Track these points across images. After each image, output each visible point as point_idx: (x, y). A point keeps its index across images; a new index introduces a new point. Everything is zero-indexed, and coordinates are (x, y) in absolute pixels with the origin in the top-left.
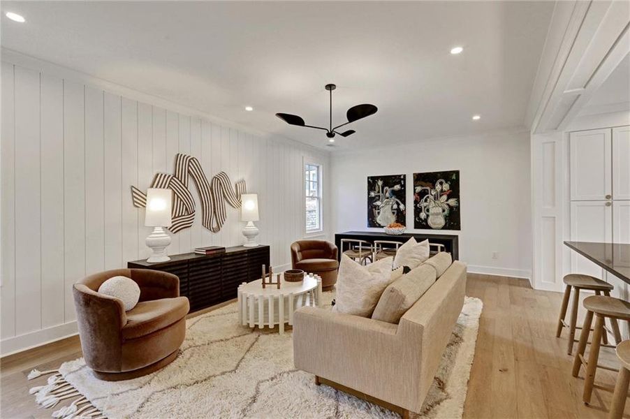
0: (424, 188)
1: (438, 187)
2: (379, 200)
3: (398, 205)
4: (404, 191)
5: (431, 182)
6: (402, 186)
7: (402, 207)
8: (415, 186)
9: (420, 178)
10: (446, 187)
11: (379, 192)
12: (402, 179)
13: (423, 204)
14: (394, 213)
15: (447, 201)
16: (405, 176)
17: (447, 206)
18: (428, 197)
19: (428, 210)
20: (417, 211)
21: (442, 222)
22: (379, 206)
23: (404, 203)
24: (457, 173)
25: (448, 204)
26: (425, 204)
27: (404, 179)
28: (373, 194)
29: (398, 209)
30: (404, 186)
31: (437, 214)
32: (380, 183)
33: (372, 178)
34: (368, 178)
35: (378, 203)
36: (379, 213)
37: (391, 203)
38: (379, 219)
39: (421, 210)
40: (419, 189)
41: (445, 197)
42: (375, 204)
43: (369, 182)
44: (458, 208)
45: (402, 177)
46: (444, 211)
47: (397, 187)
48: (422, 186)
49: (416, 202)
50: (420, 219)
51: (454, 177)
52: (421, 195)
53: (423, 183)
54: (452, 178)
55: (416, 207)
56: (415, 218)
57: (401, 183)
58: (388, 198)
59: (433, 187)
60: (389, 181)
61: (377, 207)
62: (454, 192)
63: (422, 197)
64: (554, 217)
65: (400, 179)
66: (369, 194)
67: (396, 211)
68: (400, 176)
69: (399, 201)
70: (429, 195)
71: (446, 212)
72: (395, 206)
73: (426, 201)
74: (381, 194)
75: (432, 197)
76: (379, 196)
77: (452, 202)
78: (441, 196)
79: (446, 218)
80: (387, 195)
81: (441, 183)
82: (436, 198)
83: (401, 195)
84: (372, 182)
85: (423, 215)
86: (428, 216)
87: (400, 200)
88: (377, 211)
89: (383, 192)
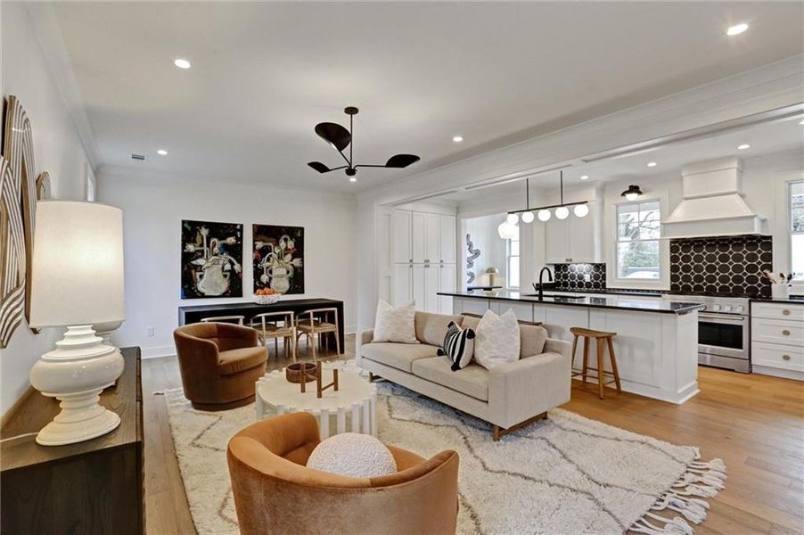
0: (266, 244)
1: (283, 244)
2: (202, 256)
3: (232, 264)
4: (241, 245)
5: (273, 237)
6: (237, 239)
7: (237, 267)
8: (254, 241)
9: (261, 231)
10: (291, 244)
11: (202, 245)
12: (239, 230)
13: (265, 264)
14: (225, 276)
15: (291, 261)
16: (242, 226)
17: (291, 267)
18: (271, 256)
19: (271, 272)
20: (258, 273)
21: (286, 285)
22: (201, 266)
23: (240, 262)
24: (302, 229)
25: (292, 265)
26: (268, 264)
27: (241, 230)
28: (191, 248)
29: (232, 271)
30: (241, 239)
31: (282, 276)
32: (204, 232)
33: (190, 223)
34: (183, 222)
35: (200, 262)
36: (201, 277)
37: (221, 262)
38: (201, 286)
39: (262, 273)
40: (260, 245)
41: (289, 256)
42: (194, 262)
43: (184, 229)
44: (302, 268)
45: (238, 227)
46: (288, 272)
47: (231, 240)
48: (264, 242)
49: (256, 262)
50: (261, 283)
51: (299, 235)
52: (261, 254)
53: (264, 237)
54: (296, 234)
55: (255, 267)
56: (255, 282)
57: (236, 236)
58: (216, 255)
59: (277, 244)
60: (218, 230)
61: (199, 268)
62: (299, 252)
63: (263, 256)
64: (390, 277)
65: (234, 230)
66: (184, 247)
67: (228, 274)
68: (236, 225)
69: (232, 259)
70: (273, 253)
71: (291, 274)
72: (228, 267)
73: (268, 260)
74: (205, 248)
75: (276, 256)
76: (203, 251)
77: (297, 262)
78: (285, 254)
79: (290, 280)
80: (216, 250)
81: (286, 240)
82: (280, 257)
83: (236, 252)
84: (190, 230)
85: (264, 278)
86: (270, 279)
87: (236, 259)
88: (198, 274)
89: (208, 246)
